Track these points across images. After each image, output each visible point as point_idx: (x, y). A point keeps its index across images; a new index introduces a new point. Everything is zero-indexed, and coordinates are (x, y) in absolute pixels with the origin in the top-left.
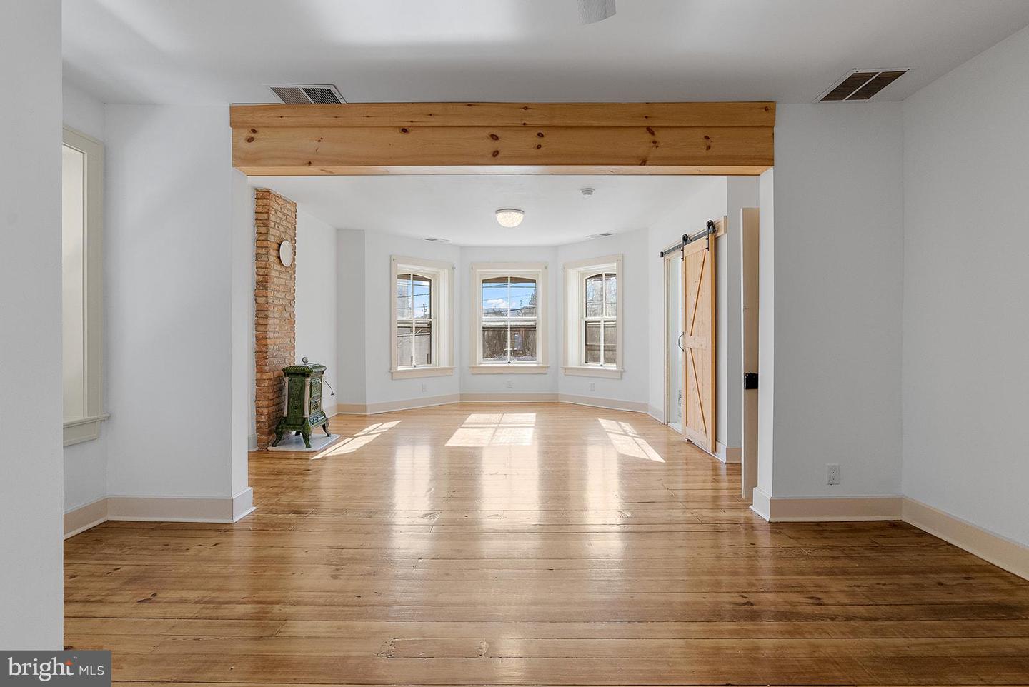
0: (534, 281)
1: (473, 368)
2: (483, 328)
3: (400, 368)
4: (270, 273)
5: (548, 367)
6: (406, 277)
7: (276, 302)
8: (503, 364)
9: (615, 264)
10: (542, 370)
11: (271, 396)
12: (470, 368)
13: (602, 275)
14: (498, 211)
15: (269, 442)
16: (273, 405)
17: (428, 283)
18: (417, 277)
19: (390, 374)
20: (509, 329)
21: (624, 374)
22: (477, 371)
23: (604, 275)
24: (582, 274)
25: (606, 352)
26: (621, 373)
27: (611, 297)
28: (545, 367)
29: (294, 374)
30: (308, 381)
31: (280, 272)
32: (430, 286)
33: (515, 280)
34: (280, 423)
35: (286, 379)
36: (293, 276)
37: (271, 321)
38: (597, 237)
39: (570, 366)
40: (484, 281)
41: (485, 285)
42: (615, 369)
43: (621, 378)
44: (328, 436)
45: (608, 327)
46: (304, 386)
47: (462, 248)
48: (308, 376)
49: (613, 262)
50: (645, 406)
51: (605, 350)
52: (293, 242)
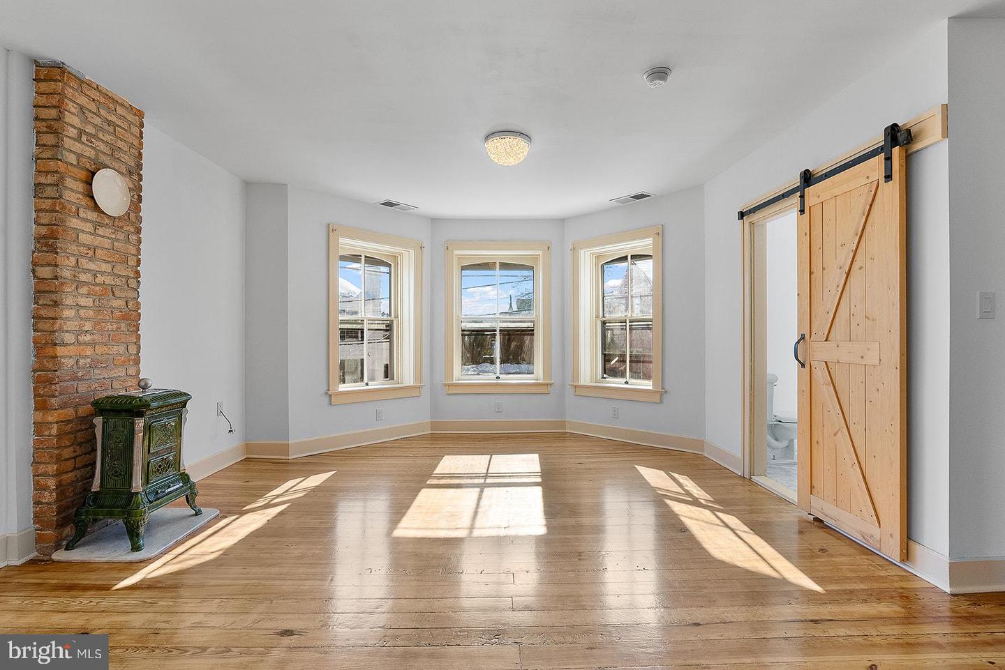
0: (532, 268)
1: (449, 385)
2: (463, 331)
3: (343, 388)
4: (64, 221)
5: (551, 384)
6: (355, 258)
7: (83, 277)
8: (488, 378)
9: (649, 241)
10: (541, 389)
11: (68, 453)
12: (445, 385)
13: (627, 256)
14: (488, 137)
15: (63, 540)
16: (75, 469)
17: (386, 269)
18: (371, 261)
19: (327, 396)
20: (498, 333)
21: (665, 397)
22: (454, 389)
23: (629, 258)
24: (597, 257)
25: (634, 364)
26: (661, 394)
27: (640, 288)
28: (547, 385)
29: (113, 411)
30: (140, 423)
31: (97, 225)
32: (390, 273)
33: (505, 266)
34: (84, 504)
35: (98, 421)
36: (133, 238)
37: (68, 313)
38: (623, 201)
39: (582, 382)
40: (463, 268)
41: (465, 272)
42: (651, 388)
43: (661, 402)
44: (197, 514)
45: (636, 329)
46: (132, 432)
47: (435, 221)
48: (140, 414)
49: (648, 237)
50: (701, 444)
51: (630, 362)
52: (135, 177)
